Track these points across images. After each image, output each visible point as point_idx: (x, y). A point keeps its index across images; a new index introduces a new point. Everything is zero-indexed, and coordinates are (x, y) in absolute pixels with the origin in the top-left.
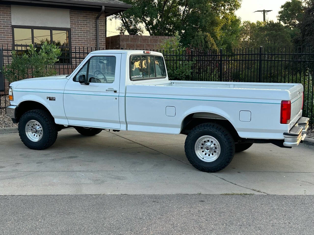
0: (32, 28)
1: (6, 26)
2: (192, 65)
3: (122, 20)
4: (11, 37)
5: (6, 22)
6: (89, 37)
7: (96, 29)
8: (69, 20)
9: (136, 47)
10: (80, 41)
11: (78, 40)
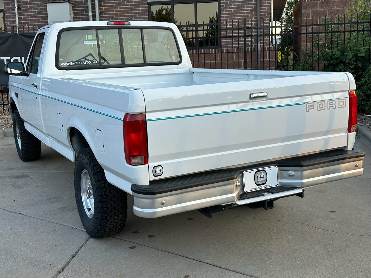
0: (172, 3)
1: (141, 4)
9: (329, 15)
10: (233, 13)
11: (230, 14)
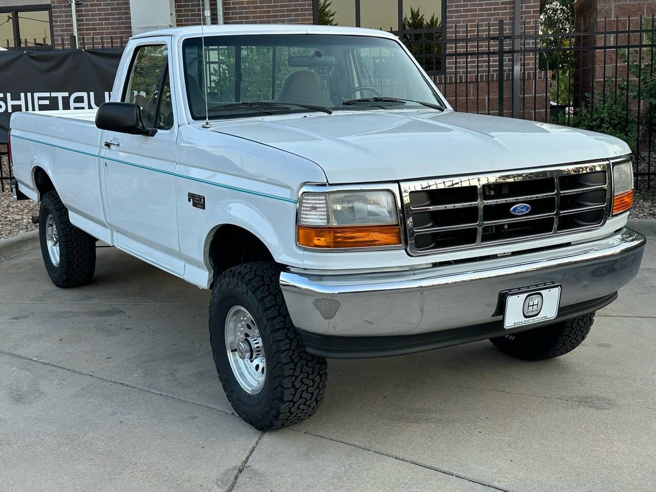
4: (309, 20)
10: (471, 11)
11: (464, 11)
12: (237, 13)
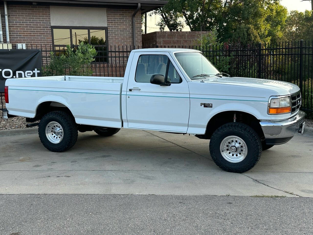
0: (71, 28)
1: (45, 27)
2: (230, 60)
3: (162, 15)
4: (50, 38)
5: (45, 23)
6: (126, 35)
7: (133, 27)
8: (106, 18)
9: (173, 43)
10: (117, 39)
11: (115, 39)
12: (15, 33)
